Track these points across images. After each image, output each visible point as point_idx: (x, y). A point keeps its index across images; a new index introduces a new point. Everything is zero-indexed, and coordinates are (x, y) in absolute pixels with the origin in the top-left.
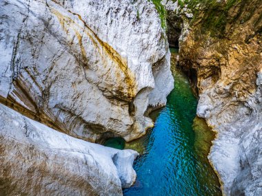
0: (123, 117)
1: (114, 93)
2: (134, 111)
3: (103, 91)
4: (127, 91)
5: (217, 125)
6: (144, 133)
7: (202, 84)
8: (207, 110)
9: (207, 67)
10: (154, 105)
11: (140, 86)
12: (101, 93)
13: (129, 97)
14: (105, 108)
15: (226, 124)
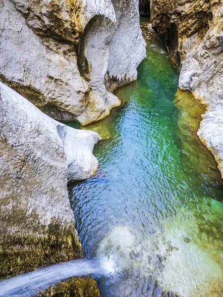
0: (69, 75)
1: (47, 21)
2: (87, 71)
3: (26, 16)
4: (68, 18)
5: (208, 96)
6: (107, 113)
7: (184, 44)
8: (194, 75)
9: (191, 17)
10: (119, 77)
11: (89, 9)
12: (23, 19)
13: (74, 32)
14: (34, 54)
15: (219, 91)
